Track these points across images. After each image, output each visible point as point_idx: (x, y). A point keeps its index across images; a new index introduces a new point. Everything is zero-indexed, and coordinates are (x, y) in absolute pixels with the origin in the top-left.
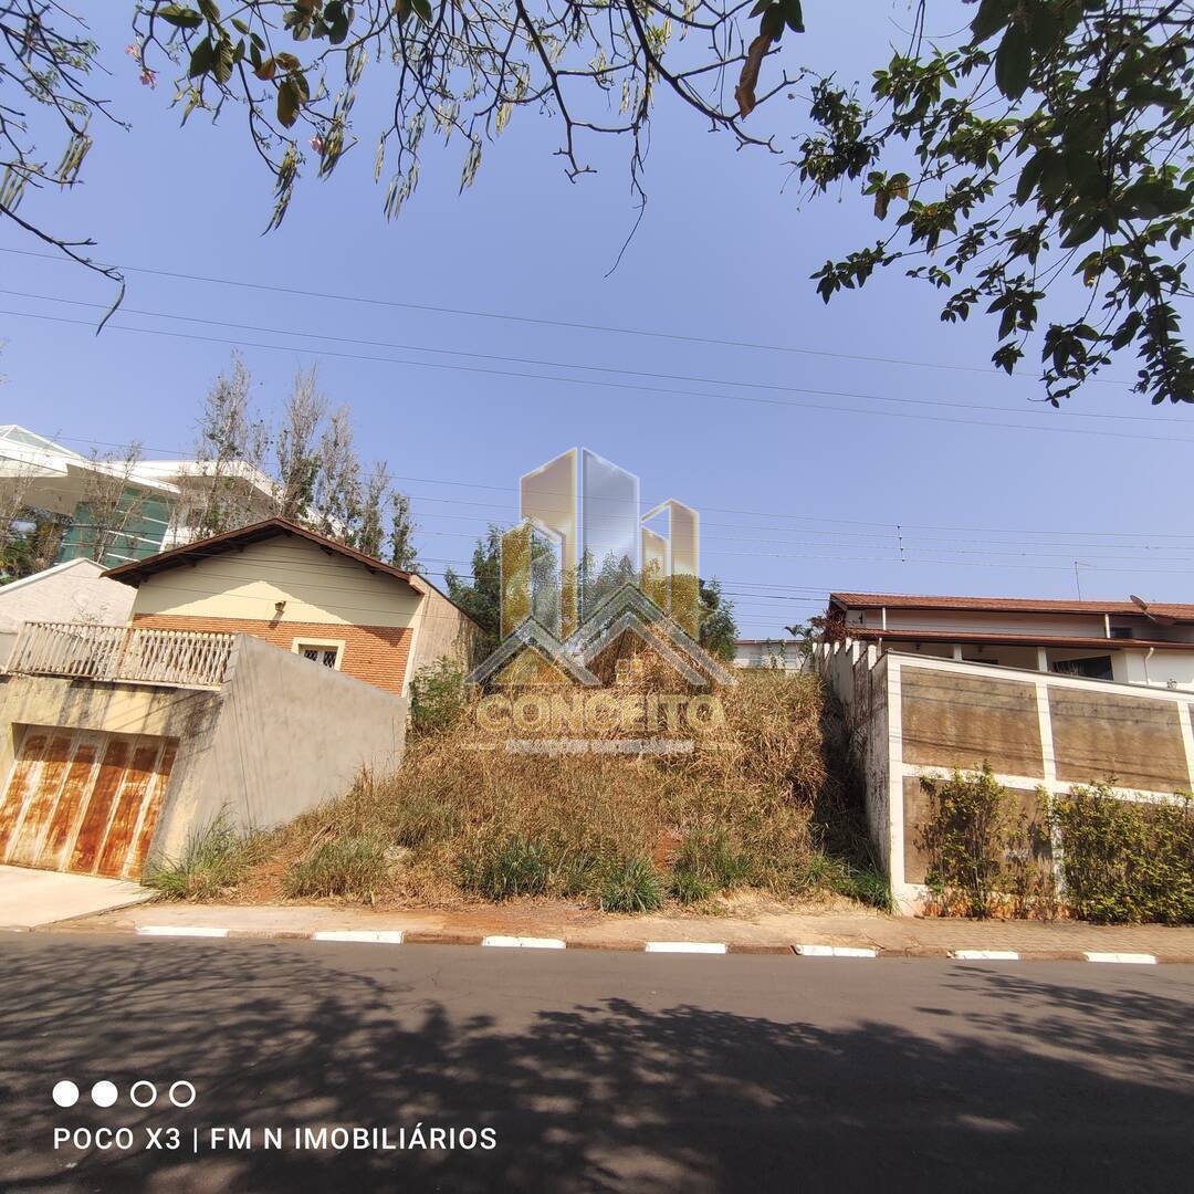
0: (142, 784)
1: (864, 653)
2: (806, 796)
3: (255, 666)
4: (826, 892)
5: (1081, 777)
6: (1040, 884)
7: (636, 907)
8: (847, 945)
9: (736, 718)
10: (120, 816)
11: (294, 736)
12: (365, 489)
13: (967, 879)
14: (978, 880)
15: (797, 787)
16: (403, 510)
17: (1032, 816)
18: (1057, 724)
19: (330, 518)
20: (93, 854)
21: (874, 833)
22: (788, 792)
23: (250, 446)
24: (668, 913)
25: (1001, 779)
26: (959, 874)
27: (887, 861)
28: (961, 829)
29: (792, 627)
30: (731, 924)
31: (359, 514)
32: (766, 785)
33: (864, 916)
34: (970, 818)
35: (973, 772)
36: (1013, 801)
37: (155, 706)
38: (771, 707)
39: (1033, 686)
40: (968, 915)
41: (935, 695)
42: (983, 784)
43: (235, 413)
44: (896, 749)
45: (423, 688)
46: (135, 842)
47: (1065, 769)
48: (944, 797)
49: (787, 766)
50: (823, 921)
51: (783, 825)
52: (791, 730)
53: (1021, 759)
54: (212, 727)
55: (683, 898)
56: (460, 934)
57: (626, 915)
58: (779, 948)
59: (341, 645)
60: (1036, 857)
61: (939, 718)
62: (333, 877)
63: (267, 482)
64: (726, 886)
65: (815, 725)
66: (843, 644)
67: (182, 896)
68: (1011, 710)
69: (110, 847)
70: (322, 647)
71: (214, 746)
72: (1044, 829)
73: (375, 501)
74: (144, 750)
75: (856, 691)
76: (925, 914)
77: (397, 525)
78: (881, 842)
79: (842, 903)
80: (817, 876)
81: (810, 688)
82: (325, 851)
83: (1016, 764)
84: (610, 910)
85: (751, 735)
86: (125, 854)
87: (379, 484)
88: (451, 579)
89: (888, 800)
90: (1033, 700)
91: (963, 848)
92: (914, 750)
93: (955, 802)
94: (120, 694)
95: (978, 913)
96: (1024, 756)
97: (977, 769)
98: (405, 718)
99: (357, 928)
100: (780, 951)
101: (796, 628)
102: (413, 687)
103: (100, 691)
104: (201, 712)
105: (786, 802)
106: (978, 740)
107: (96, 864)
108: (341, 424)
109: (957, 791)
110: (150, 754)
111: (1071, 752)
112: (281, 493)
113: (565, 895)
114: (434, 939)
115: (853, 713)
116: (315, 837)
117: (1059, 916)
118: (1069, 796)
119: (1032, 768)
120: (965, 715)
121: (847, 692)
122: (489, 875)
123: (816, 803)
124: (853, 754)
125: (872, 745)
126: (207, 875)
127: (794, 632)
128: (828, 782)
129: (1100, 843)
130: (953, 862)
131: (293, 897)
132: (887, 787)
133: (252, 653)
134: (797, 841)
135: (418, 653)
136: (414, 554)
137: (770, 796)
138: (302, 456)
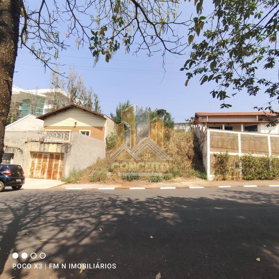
0: (58, 162)
1: (202, 128)
2: (190, 158)
3: (77, 138)
4: (194, 177)
5: (246, 152)
6: (237, 173)
7: (157, 181)
8: (198, 186)
9: (175, 143)
10: (55, 168)
11: (85, 151)
12: (88, 93)
13: (222, 173)
14: (224, 173)
15: (188, 157)
16: (96, 97)
17: (236, 160)
18: (242, 142)
19: (81, 101)
20: (51, 175)
21: (204, 165)
22: (187, 158)
23: (61, 85)
24: (163, 182)
25: (230, 154)
26: (221, 172)
27: (207, 171)
28: (221, 164)
30: (176, 184)
31: (87, 99)
32: (182, 157)
33: (202, 181)
34: (223, 161)
35: (224, 152)
36: (232, 158)
37: (58, 147)
38: (183, 140)
39: (238, 134)
40: (222, 180)
41: (217, 137)
42: (226, 155)
43: (57, 77)
44: (209, 149)
45: (108, 139)
46: (58, 173)
47: (243, 151)
48: (218, 158)
49: (186, 152)
50: (194, 182)
51: (185, 164)
52: (187, 145)
53: (234, 149)
54: (70, 150)
55: (166, 179)
56: (125, 187)
57: (156, 183)
58: (186, 187)
59: (90, 131)
60: (236, 168)
61: (218, 142)
62: (98, 178)
63: (66, 93)
64: (175, 177)
65: (192, 143)
66: (198, 126)
67: (70, 183)
68: (233, 139)
69: (54, 174)
70: (86, 132)
71: (71, 154)
72: (238, 163)
73: (90, 96)
74: (57, 155)
75: (201, 136)
76: (214, 180)
77: (95, 101)
78: (205, 167)
79: (198, 179)
80: (193, 174)
81: (191, 135)
82: (95, 174)
83: (233, 150)
84: (152, 182)
85: (179, 146)
86: (57, 175)
87: (91, 92)
88: (112, 115)
89: (207, 159)
90: (237, 137)
91: (222, 167)
92: (212, 148)
93: (221, 158)
94: (51, 145)
95: (224, 179)
96: (235, 149)
97: (225, 152)
98: (105, 146)
101: (187, 120)
102: (106, 139)
103: (46, 144)
104: (67, 148)
105: (186, 160)
106: (225, 146)
107: (52, 177)
108: (81, 78)
109: (221, 156)
110: (58, 156)
111: (245, 147)
112: (69, 96)
113: (143, 180)
115: (200, 141)
116: (92, 171)
117: (240, 179)
118: (244, 156)
119: (236, 151)
120: (223, 141)
121: (199, 136)
123: (192, 160)
124: (200, 149)
125: (204, 147)
126: (73, 179)
128: (195, 155)
129: (249, 165)
130: (220, 170)
131: (91, 182)
132: (207, 156)
133: (76, 135)
134: (188, 167)
135: (107, 132)
136: (100, 107)
137: (183, 159)
138: (73, 87)
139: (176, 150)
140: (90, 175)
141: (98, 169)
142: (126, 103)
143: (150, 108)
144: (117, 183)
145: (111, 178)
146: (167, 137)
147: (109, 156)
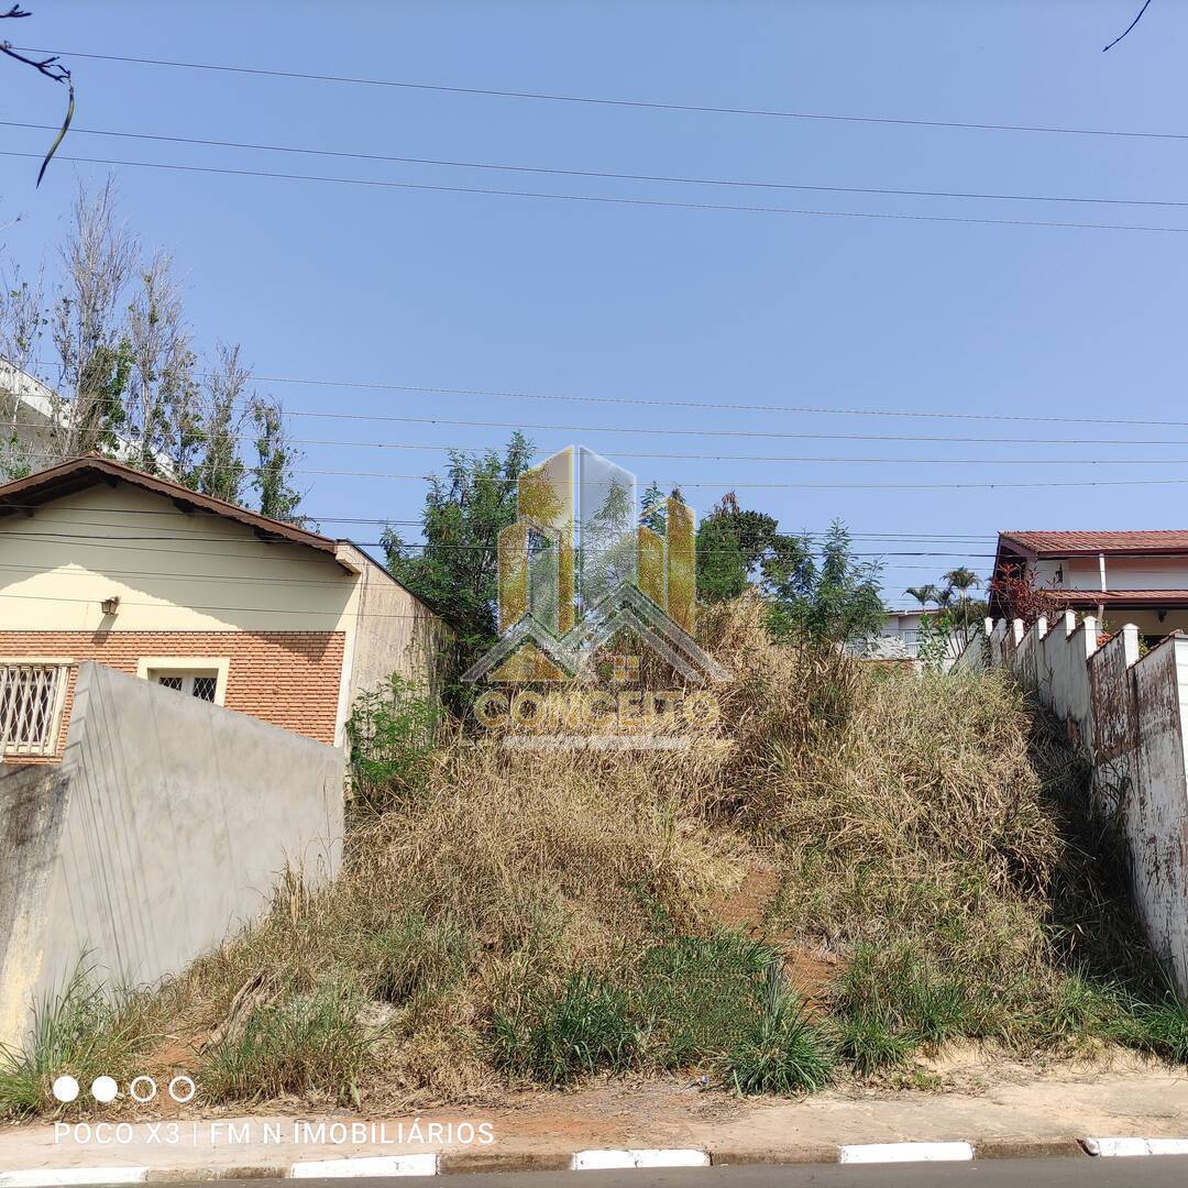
1: (1115, 638)
2: (1031, 880)
3: (115, 717)
4: (1097, 1042)
9: (892, 753)
11: (180, 828)
12: (206, 394)
15: (1014, 865)
16: (272, 427)
19: (152, 449)
22: (1000, 872)
24: (845, 1089)
29: (918, 589)
30: (954, 1104)
31: (201, 439)
32: (963, 865)
33: (1168, 1082)
45: (368, 729)
49: (995, 830)
51: (1000, 931)
54: (53, 826)
55: (862, 1062)
57: (778, 1099)
58: (1059, 1146)
59: (222, 665)
62: (283, 1065)
63: (41, 392)
64: (928, 1039)
65: (1022, 758)
67: (35, 1113)
70: (188, 672)
71: (61, 856)
73: (224, 414)
77: (263, 453)
79: (1126, 1058)
80: (1077, 1015)
82: (252, 1024)
85: (925, 780)
87: (229, 385)
98: (339, 780)
99: (358, 1153)
100: (1060, 1150)
101: (922, 591)
102: (351, 728)
104: (32, 800)
105: (998, 891)
108: (159, 284)
113: (670, 1067)
114: (490, 1162)
116: (236, 998)
122: (541, 1041)
123: (1049, 890)
127: (922, 597)
128: (1070, 854)
131: (220, 1101)
133: (110, 694)
134: (1028, 956)
135: (355, 672)
136: (296, 501)
137: (973, 882)
139: (914, 810)
140: (216, 1036)
141: (285, 979)
142: (503, 458)
143: (676, 493)
144: (455, 1103)
145: (399, 1057)
146: (829, 709)
147: (376, 865)
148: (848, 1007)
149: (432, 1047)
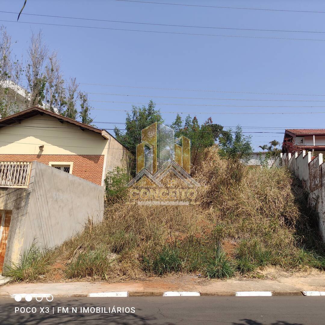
1: (316, 157)
2: (291, 223)
3: (42, 176)
4: (307, 267)
7: (224, 276)
9: (253, 189)
11: (60, 206)
12: (67, 91)
15: (286, 219)
16: (85, 101)
19: (53, 106)
22: (282, 221)
23: (14, 73)
24: (238, 278)
29: (262, 146)
31: (66, 103)
32: (272, 219)
45: (110, 182)
49: (281, 210)
51: (282, 237)
52: (279, 194)
54: (27, 203)
55: (242, 271)
57: (219, 280)
58: (296, 293)
59: (71, 164)
62: (87, 269)
63: (23, 90)
64: (261, 265)
65: (289, 191)
67: (22, 280)
70: (62, 165)
71: (28, 213)
73: (72, 97)
75: (310, 175)
77: (83, 107)
80: (302, 260)
82: (79, 258)
84: (211, 277)
85: (262, 196)
87: (73, 89)
98: (102, 195)
99: (107, 291)
100: (296, 294)
102: (106, 181)
104: (20, 198)
105: (281, 226)
108: (54, 60)
112: (29, 95)
113: (190, 271)
114: (142, 294)
116: (75, 252)
122: (156, 264)
123: (296, 226)
126: (31, 270)
127: (263, 148)
128: (302, 216)
131: (71, 278)
134: (289, 244)
135: (107, 166)
136: (91, 121)
137: (275, 224)
138: (38, 77)
139: (259, 204)
140: (70, 261)
141: (88, 247)
142: (147, 107)
143: (195, 118)
144: (133, 279)
145: (118, 267)
146: (236, 177)
147: (112, 218)
148: (239, 257)
149: (126, 265)
